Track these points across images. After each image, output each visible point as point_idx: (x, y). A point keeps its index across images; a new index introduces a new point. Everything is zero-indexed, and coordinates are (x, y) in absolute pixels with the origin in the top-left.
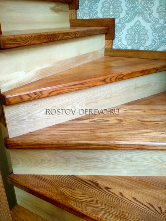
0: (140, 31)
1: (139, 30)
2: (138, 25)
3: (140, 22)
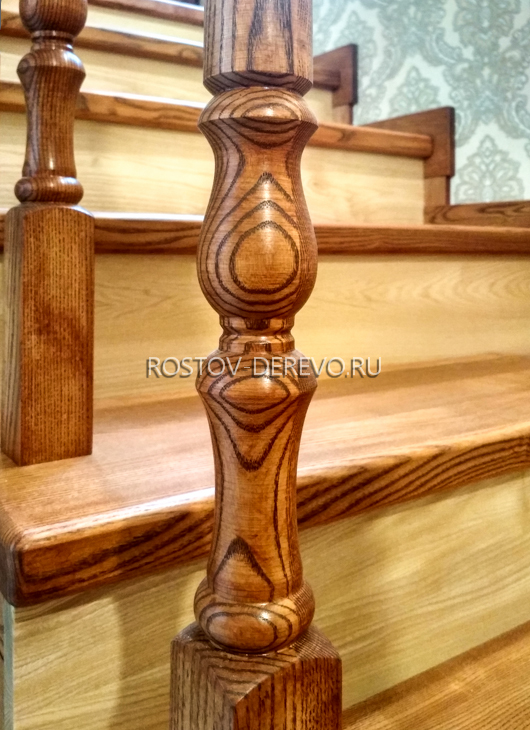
0: (494, 169)
1: (491, 167)
2: (487, 149)
3: (492, 140)
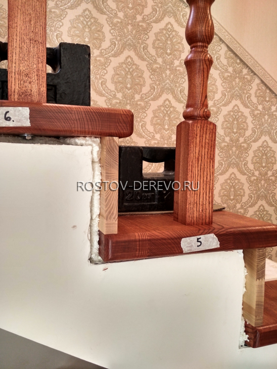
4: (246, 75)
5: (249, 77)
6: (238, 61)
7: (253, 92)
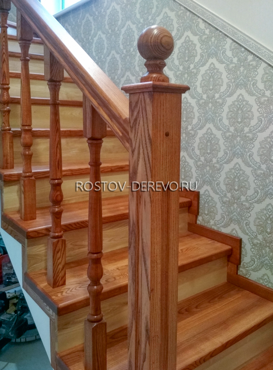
4: (251, 61)
5: (254, 63)
6: (243, 49)
7: (259, 78)
